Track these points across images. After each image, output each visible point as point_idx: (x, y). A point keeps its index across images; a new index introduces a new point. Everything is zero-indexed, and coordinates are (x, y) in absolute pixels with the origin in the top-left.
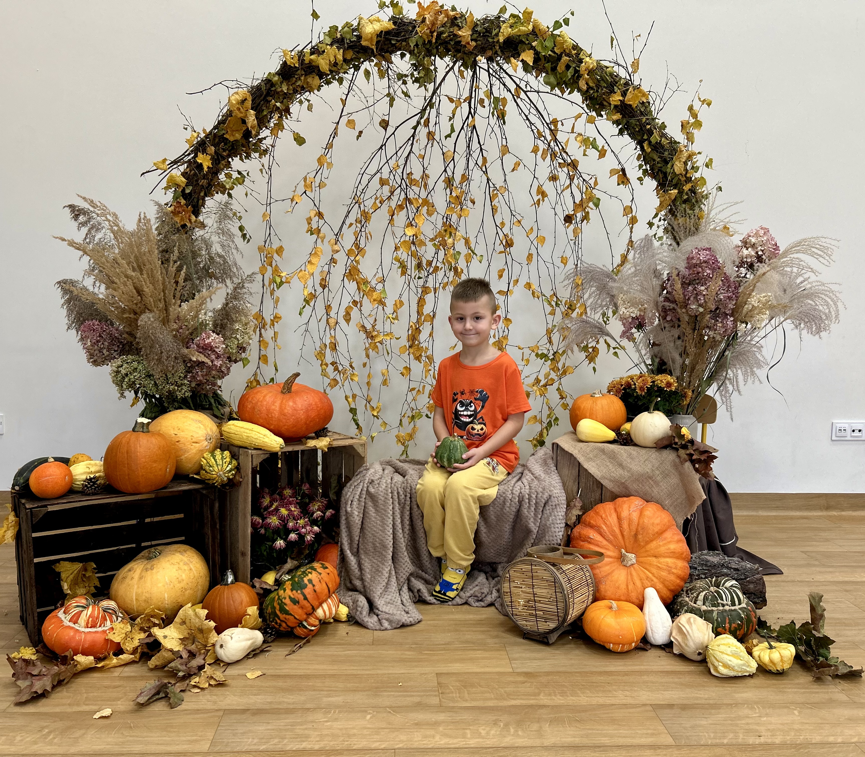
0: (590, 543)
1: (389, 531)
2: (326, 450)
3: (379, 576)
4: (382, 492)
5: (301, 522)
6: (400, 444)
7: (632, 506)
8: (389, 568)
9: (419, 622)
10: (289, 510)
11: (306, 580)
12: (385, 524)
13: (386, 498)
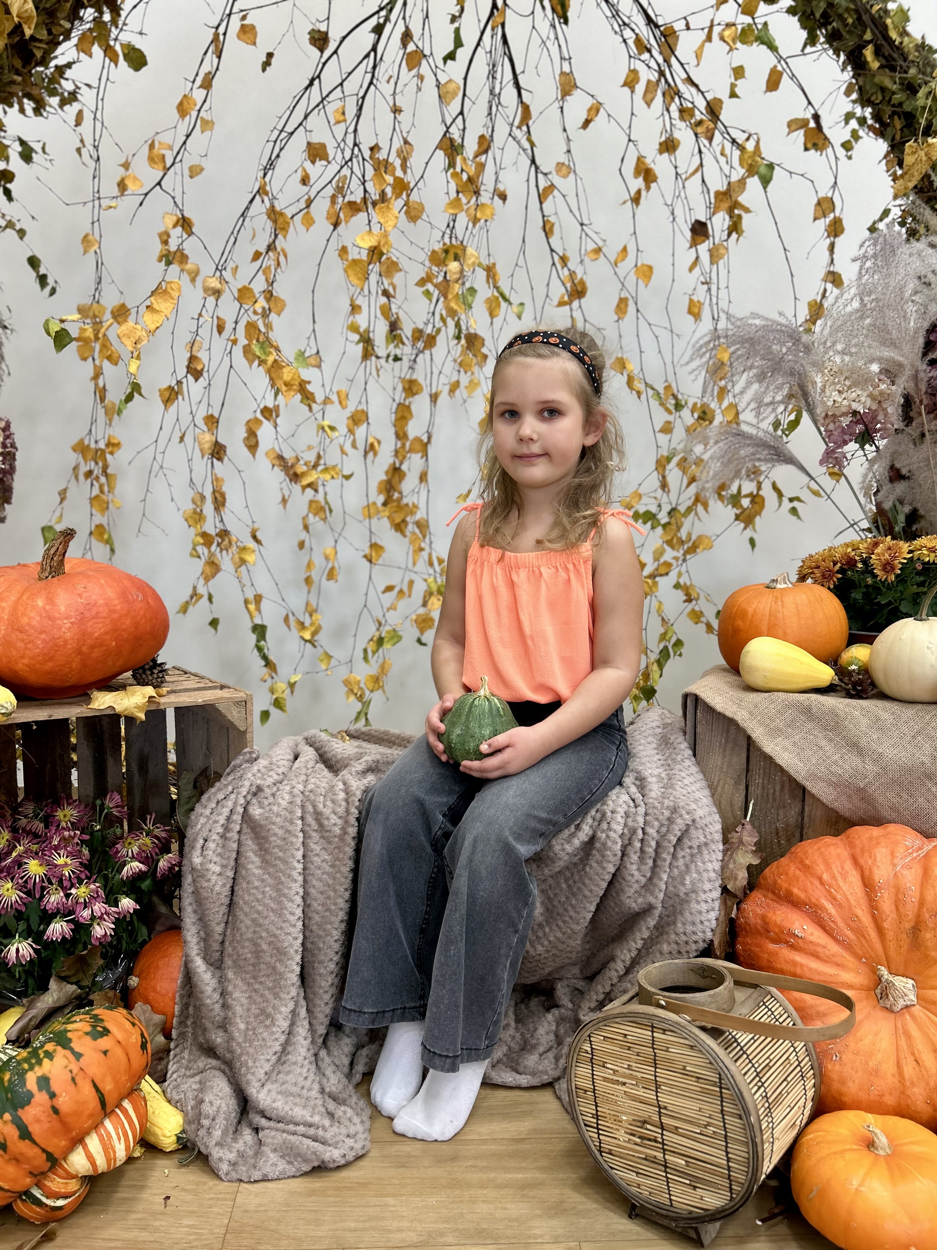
0: (793, 947)
1: (293, 914)
2: (142, 716)
3: (267, 1027)
4: (278, 815)
5: (81, 892)
6: (352, 698)
7: (900, 851)
8: (291, 1005)
9: (358, 1158)
10: (50, 865)
11: (31, 1079)
12: (285, 895)
13: (288, 832)
